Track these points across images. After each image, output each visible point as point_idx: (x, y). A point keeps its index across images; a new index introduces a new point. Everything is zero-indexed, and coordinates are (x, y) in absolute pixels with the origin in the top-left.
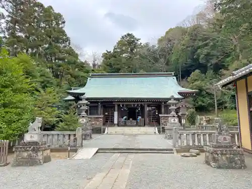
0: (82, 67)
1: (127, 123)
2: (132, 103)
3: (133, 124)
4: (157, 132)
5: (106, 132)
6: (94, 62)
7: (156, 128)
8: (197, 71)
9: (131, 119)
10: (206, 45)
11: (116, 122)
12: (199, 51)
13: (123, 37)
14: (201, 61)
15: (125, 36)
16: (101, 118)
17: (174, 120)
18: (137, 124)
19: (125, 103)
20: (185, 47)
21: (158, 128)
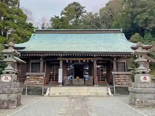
0: (30, 27)
1: (73, 82)
2: (79, 59)
3: (80, 83)
4: (110, 93)
5: (47, 94)
6: (43, 25)
7: (109, 88)
8: (137, 34)
9: (78, 77)
10: (145, 11)
11: (60, 80)
12: (138, 16)
13: (69, 5)
14: (140, 25)
15: (72, 4)
16: (42, 76)
17: (145, 78)
18: (85, 83)
19: (72, 59)
20: (125, 13)
21: (111, 89)
